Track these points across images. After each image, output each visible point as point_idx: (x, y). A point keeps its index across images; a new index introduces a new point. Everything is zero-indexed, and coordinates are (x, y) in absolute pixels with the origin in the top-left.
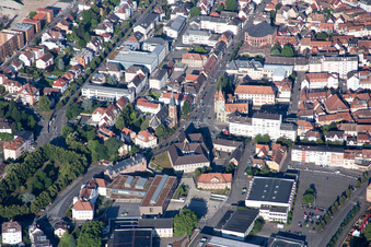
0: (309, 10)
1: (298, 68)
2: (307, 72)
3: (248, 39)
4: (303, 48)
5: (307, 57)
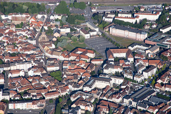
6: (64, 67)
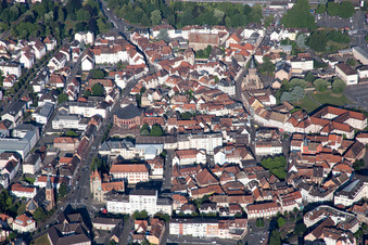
0: (171, 93)
1: (167, 146)
2: (177, 150)
3: (117, 121)
4: (170, 128)
5: (175, 136)
6: (292, 148)
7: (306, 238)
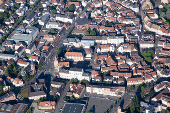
0: (107, 10)
1: (97, 41)
2: (101, 44)
3: (77, 26)
4: (101, 30)
5: (101, 36)
7: (152, 99)
